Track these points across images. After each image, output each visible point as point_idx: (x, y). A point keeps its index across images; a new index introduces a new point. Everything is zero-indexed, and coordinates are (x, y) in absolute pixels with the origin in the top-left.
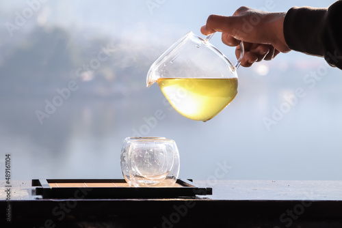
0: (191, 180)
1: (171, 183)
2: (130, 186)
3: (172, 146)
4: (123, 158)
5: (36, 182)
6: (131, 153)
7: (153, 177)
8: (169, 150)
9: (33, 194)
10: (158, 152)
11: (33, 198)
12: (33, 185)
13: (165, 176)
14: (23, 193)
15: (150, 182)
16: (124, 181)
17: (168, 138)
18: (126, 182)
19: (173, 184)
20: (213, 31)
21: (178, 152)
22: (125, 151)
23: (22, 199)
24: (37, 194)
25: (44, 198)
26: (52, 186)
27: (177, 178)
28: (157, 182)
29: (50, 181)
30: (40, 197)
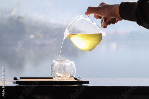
0: (80, 78)
1: (72, 79)
2: (55, 80)
3: (72, 63)
4: (52, 69)
5: (15, 79)
6: (55, 66)
7: (64, 76)
8: (71, 65)
9: (14, 84)
10: (66, 66)
11: (15, 85)
12: (14, 80)
13: (69, 76)
14: (10, 83)
15: (63, 79)
16: (52, 78)
17: (71, 60)
18: (53, 79)
19: (73, 80)
20: (90, 13)
21: (75, 66)
22: (52, 66)
23: (10, 86)
24: (16, 83)
25: (19, 85)
26: (22, 80)
27: (74, 77)
28: (66, 79)
29: (21, 78)
30: (17, 84)
